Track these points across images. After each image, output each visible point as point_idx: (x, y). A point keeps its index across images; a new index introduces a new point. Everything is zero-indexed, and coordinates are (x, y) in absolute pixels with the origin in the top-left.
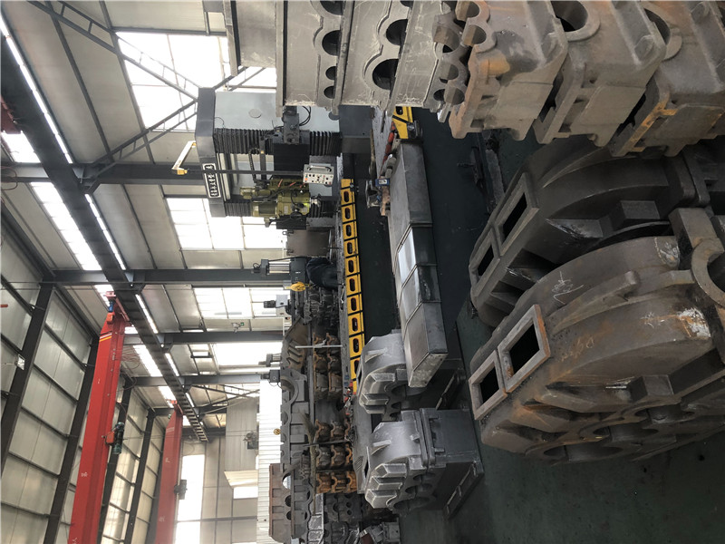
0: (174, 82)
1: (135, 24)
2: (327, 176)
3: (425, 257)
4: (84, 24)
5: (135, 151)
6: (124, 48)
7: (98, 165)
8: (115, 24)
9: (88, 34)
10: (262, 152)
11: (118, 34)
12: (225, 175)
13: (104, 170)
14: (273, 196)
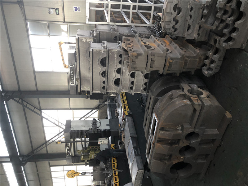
0: (58, 124)
1: (48, 108)
2: (106, 141)
3: (135, 145)
4: (33, 108)
5: (42, 148)
6: (43, 115)
7: (28, 155)
8: (41, 108)
9: (33, 111)
10: (85, 137)
11: (42, 111)
12: (72, 143)
13: (30, 157)
14: (88, 152)
